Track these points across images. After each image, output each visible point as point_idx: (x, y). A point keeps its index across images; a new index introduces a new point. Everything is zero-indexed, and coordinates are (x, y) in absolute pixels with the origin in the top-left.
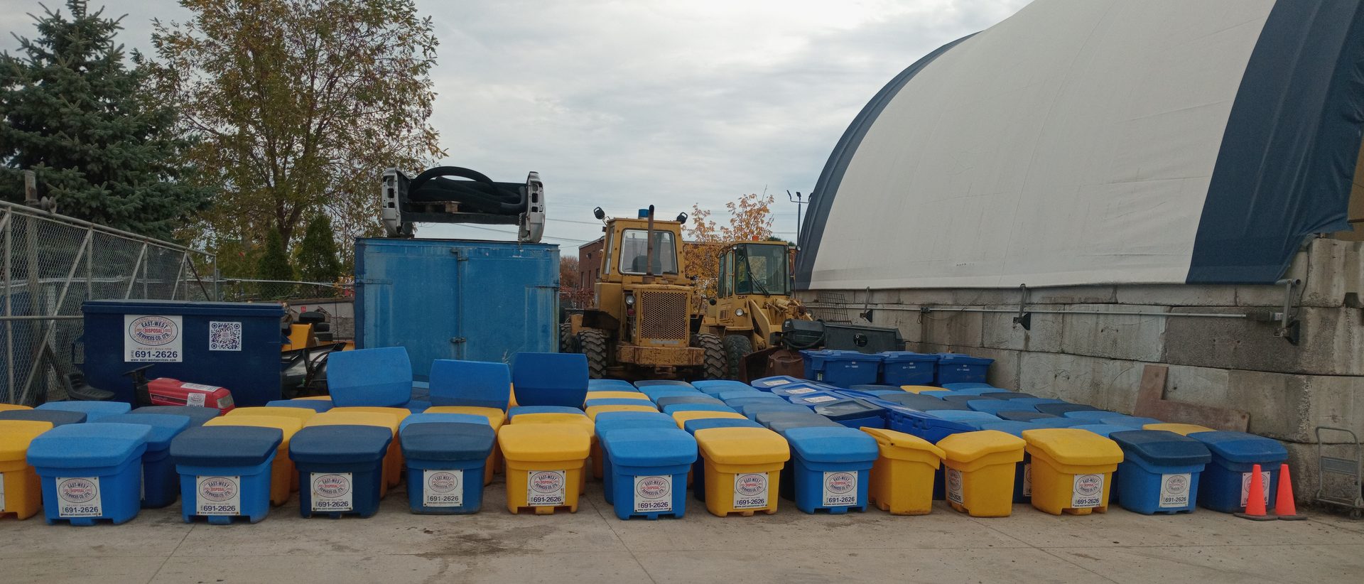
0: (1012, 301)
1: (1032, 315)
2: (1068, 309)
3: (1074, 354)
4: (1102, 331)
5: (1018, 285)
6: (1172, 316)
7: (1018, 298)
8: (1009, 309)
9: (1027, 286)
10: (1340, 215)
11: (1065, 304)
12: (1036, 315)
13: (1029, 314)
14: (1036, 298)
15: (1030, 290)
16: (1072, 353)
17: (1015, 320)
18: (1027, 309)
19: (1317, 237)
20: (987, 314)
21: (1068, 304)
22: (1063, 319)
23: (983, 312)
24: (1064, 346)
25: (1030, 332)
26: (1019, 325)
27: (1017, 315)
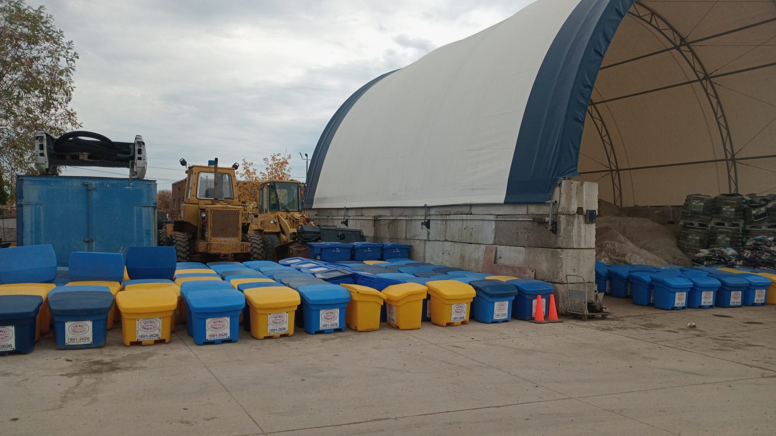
0: (420, 214)
1: (431, 221)
2: (448, 218)
3: (452, 242)
4: (465, 229)
5: (423, 205)
6: (498, 220)
7: (423, 212)
8: (419, 218)
9: (427, 206)
11: (446, 215)
12: (433, 221)
13: (429, 221)
14: (432, 212)
15: (429, 208)
16: (451, 240)
17: (422, 224)
18: (428, 218)
19: (564, 180)
20: (408, 221)
21: (448, 215)
22: (446, 223)
23: (406, 220)
24: (447, 237)
25: (430, 231)
26: (424, 226)
27: (423, 221)
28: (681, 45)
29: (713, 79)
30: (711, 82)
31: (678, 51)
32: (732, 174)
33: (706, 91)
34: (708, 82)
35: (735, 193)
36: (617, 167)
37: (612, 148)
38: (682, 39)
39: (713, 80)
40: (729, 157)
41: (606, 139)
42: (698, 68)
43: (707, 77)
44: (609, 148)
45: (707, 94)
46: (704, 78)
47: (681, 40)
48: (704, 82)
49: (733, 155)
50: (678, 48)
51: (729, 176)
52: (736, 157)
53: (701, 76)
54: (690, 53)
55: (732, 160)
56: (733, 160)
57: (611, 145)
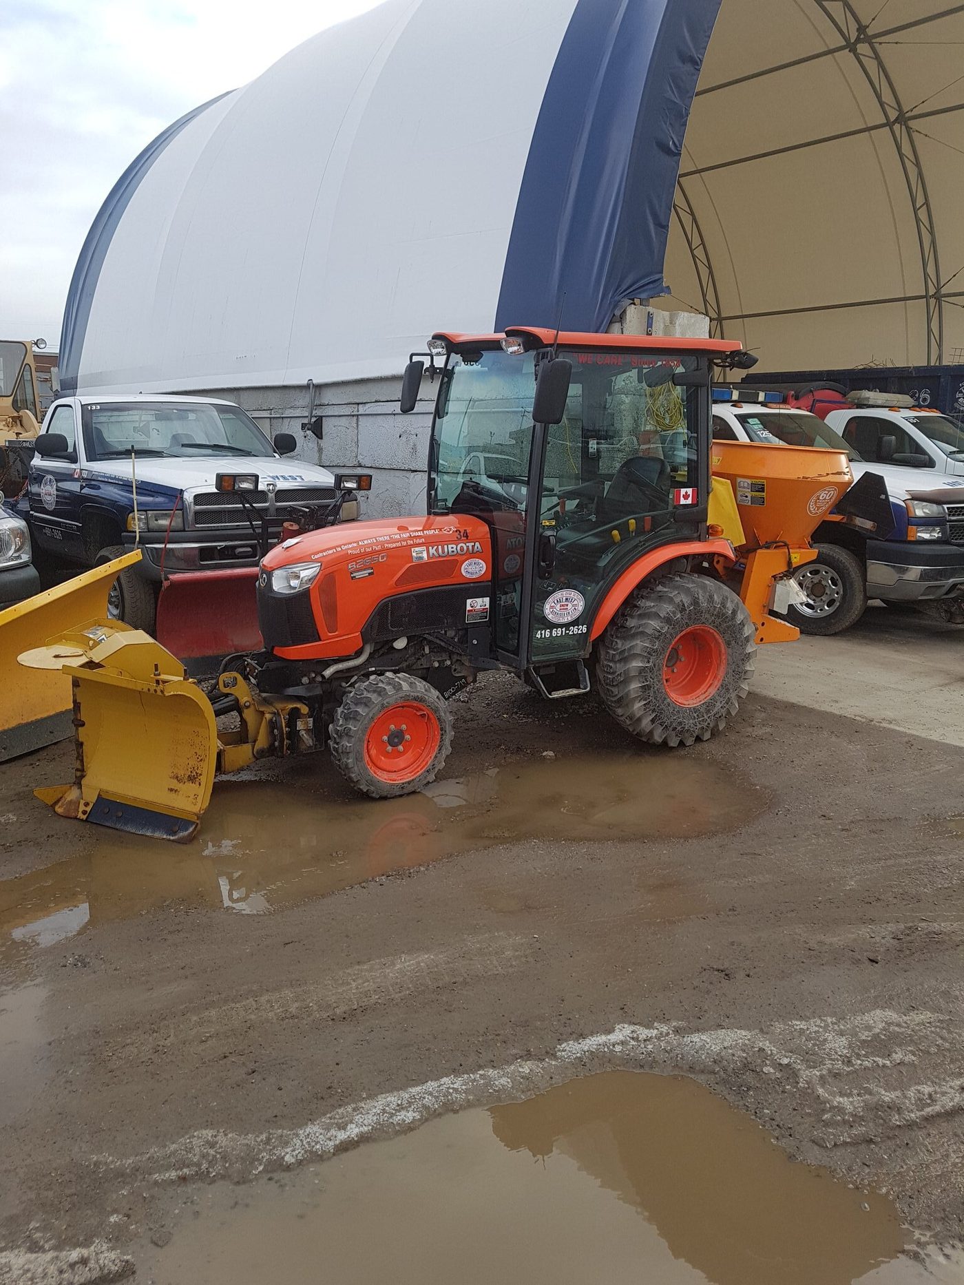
0: (301, 403)
1: (324, 418)
2: (362, 410)
3: (371, 467)
4: (400, 437)
5: (305, 382)
6: (476, 412)
7: (304, 399)
8: (298, 413)
9: (314, 382)
10: (657, 276)
11: (358, 404)
12: (328, 419)
13: (320, 419)
14: (328, 397)
15: (319, 387)
16: (370, 465)
17: (304, 426)
18: (318, 412)
19: (631, 304)
20: (275, 420)
21: (361, 403)
22: (357, 423)
23: (270, 418)
24: (360, 458)
25: (323, 443)
26: (309, 432)
27: (306, 421)
28: (858, 40)
29: (912, 121)
30: (908, 129)
31: (852, 54)
32: (935, 326)
33: (899, 148)
34: (903, 127)
35: (937, 364)
36: (719, 314)
37: (711, 273)
38: (862, 29)
39: (911, 123)
40: (932, 291)
41: (699, 253)
42: (887, 97)
43: (902, 119)
44: (704, 272)
45: (901, 155)
46: (896, 120)
47: (858, 30)
48: (897, 127)
49: (938, 289)
50: (851, 47)
51: (929, 331)
52: (943, 291)
53: (893, 115)
54: (875, 62)
55: (936, 298)
56: (938, 297)
57: (710, 267)
